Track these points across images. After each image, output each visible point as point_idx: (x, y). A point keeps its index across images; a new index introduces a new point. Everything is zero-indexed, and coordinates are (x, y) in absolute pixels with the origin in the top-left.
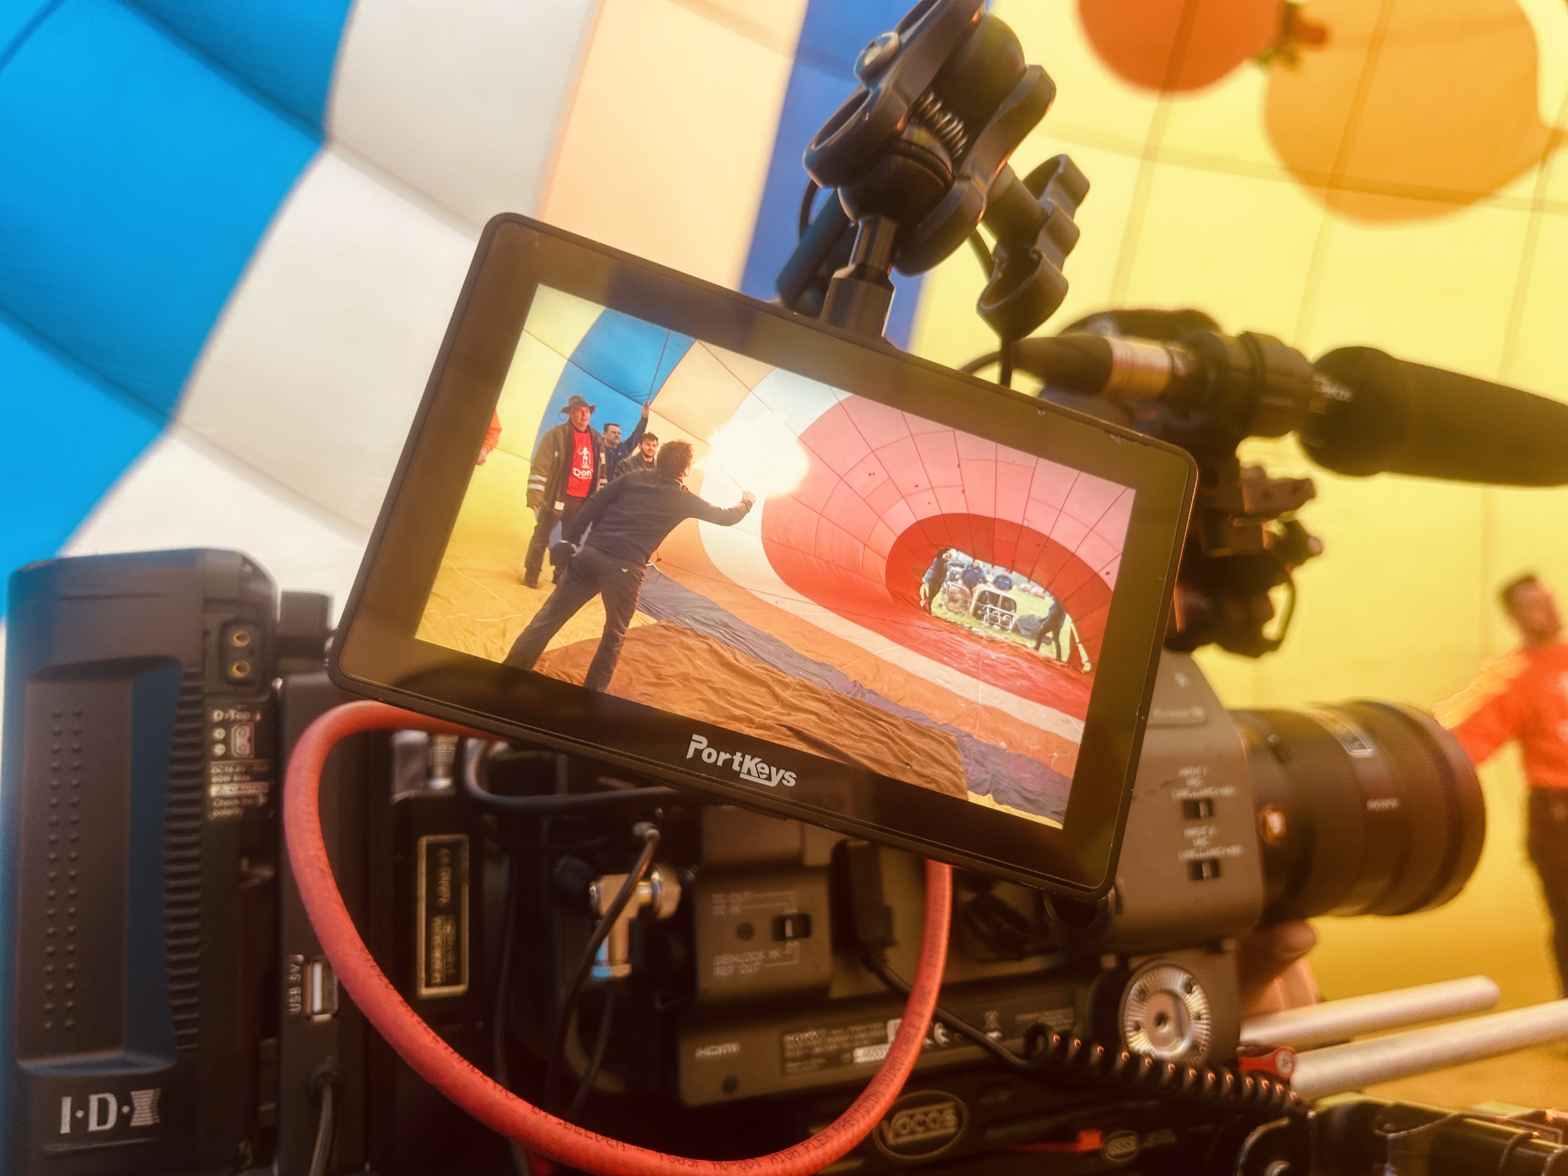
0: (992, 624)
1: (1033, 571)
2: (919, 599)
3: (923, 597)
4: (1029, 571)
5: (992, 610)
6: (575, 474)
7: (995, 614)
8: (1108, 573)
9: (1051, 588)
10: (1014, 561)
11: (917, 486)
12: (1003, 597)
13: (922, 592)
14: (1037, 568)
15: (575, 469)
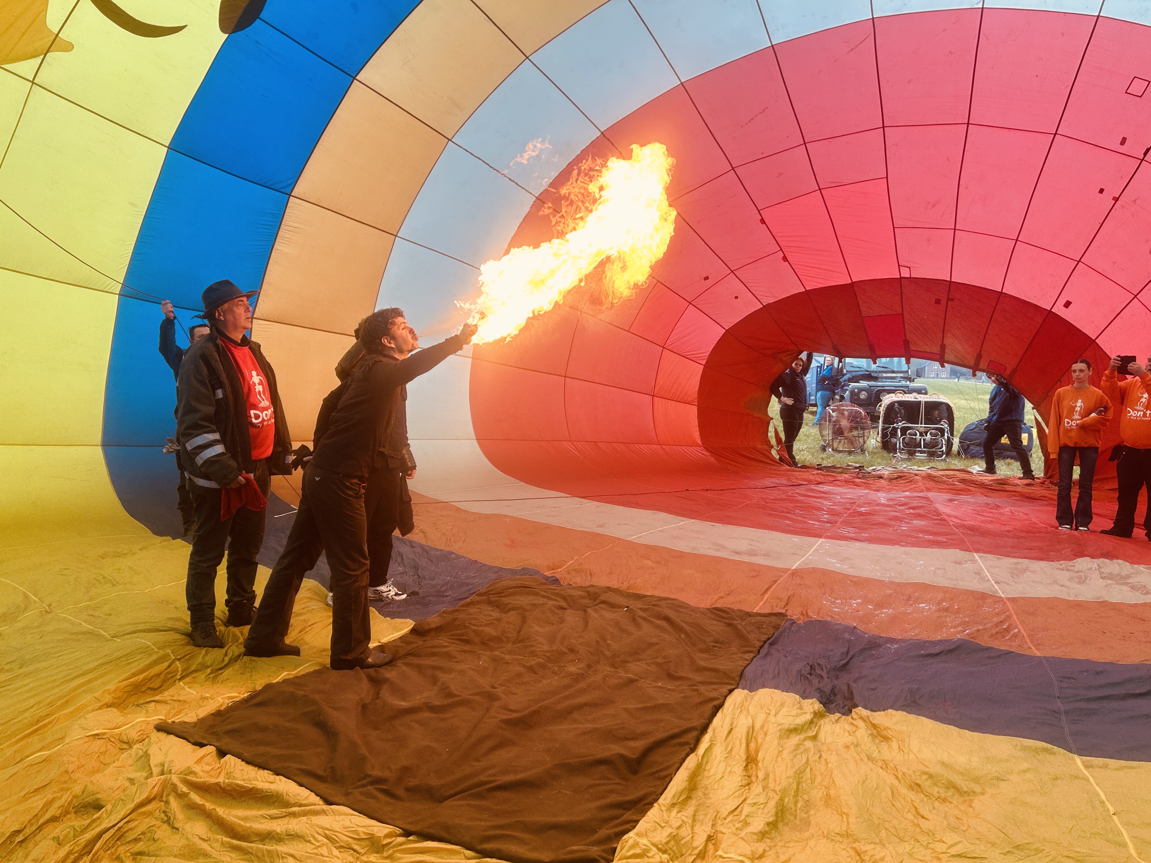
0: (912, 453)
1: (943, 347)
2: (766, 447)
3: (773, 441)
4: (936, 349)
5: (904, 430)
6: (254, 421)
7: (910, 434)
8: (1067, 304)
9: (983, 364)
10: (907, 343)
11: (706, 278)
12: (926, 402)
13: (771, 434)
14: (949, 341)
15: (252, 412)
